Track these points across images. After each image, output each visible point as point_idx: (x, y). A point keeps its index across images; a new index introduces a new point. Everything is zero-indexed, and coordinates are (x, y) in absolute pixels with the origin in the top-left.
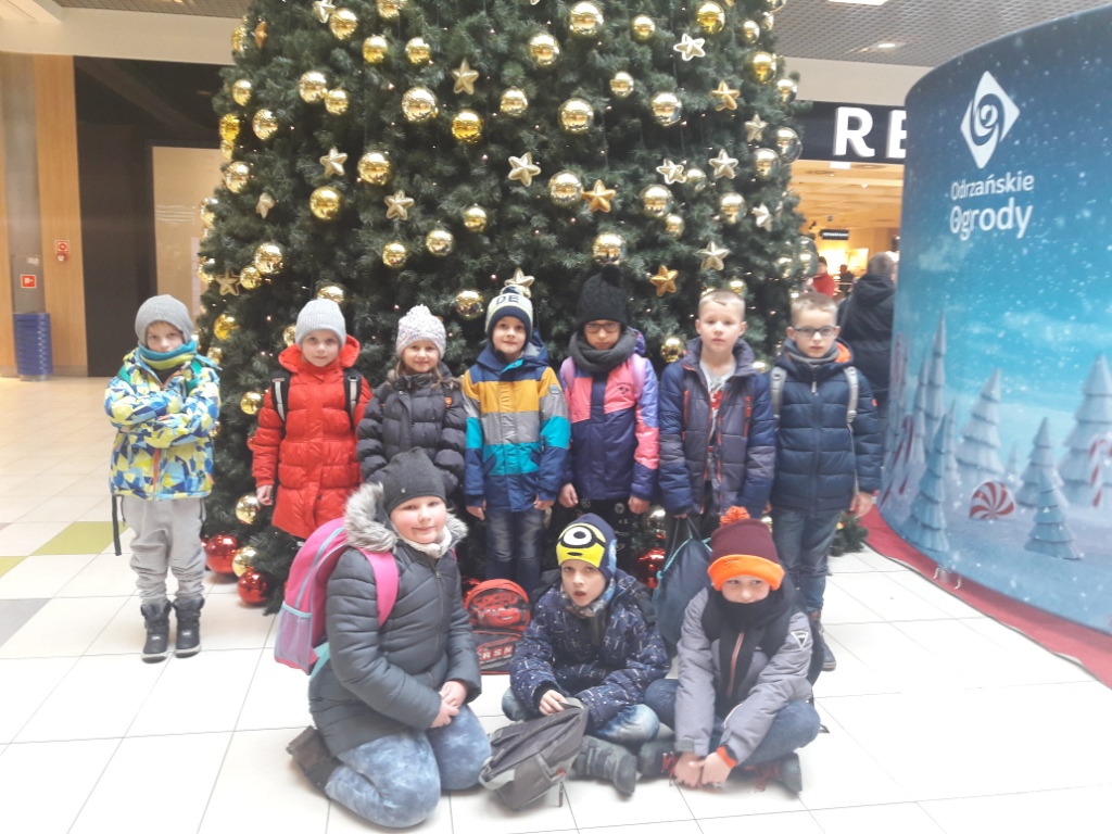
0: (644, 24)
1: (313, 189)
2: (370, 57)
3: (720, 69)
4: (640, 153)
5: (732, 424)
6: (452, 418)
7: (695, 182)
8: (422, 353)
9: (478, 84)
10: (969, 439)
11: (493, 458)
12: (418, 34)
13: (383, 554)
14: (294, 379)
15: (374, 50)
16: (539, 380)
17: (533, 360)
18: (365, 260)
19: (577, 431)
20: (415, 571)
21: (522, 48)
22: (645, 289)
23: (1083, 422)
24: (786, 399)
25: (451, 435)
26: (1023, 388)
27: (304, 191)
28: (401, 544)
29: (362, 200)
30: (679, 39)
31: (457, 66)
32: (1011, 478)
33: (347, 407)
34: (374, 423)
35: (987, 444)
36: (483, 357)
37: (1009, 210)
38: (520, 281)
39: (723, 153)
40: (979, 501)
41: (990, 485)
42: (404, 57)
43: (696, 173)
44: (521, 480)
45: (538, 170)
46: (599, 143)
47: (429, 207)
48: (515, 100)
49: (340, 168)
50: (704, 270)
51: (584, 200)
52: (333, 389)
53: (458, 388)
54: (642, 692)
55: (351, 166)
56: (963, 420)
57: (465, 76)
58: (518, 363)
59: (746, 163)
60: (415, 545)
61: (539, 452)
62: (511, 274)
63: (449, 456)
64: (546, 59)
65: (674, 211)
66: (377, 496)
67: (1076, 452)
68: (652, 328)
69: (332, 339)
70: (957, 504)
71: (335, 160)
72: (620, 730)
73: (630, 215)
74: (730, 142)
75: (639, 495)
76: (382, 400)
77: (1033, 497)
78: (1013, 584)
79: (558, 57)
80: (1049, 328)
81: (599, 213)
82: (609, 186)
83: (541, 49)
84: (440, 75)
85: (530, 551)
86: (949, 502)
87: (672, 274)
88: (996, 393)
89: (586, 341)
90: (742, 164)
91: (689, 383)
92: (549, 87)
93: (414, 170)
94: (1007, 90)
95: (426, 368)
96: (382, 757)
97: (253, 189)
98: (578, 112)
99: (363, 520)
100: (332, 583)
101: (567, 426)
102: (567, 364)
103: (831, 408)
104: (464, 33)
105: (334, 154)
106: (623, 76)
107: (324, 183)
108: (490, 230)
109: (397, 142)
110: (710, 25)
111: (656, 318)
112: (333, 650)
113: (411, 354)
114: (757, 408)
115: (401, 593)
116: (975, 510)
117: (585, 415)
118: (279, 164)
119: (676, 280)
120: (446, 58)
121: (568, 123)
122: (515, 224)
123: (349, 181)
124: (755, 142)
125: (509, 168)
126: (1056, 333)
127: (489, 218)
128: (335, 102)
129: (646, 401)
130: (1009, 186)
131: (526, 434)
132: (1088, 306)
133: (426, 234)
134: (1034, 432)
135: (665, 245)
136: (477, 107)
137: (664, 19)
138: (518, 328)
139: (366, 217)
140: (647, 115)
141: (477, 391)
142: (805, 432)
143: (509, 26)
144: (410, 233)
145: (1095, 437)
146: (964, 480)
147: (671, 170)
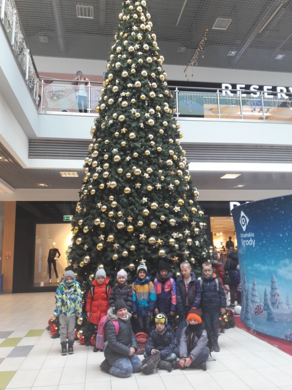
0: (167, 205)
1: (97, 244)
2: (110, 216)
3: (184, 212)
4: (168, 232)
5: (191, 293)
6: (130, 294)
7: (180, 237)
8: (122, 279)
9: (132, 220)
10: (252, 295)
11: (139, 303)
12: (120, 211)
13: (115, 321)
14: (95, 287)
15: (111, 214)
16: (149, 284)
17: (147, 280)
18: (109, 259)
19: (158, 295)
20: (122, 324)
21: (141, 212)
22: (171, 262)
23: (273, 289)
24: (203, 286)
25: (129, 298)
26: (260, 281)
27: (95, 244)
28: (119, 318)
29: (108, 246)
30: (174, 207)
31: (128, 217)
32: (261, 304)
33: (106, 293)
34: (112, 296)
35: (255, 296)
36: (137, 280)
37: (251, 240)
38: (143, 261)
39: (187, 230)
40: (256, 310)
41: (258, 306)
42: (117, 215)
43: (180, 235)
44: (145, 308)
45: (146, 237)
46: (159, 230)
47: (123, 247)
48: (141, 223)
49: (103, 239)
50: (185, 257)
51: (156, 243)
52: (103, 289)
53: (131, 287)
54: (173, 351)
55: (106, 238)
56: (250, 290)
57: (130, 219)
58: (144, 281)
59: (192, 231)
60: (122, 318)
61: (149, 301)
62: (141, 260)
63: (129, 303)
64: (147, 214)
65: (176, 244)
66: (113, 310)
67: (272, 296)
68: (173, 270)
69: (103, 277)
70: (252, 312)
71: (102, 237)
72: (168, 358)
73: (166, 245)
74: (188, 227)
75: (173, 311)
76: (114, 290)
77: (266, 308)
78: (265, 330)
79: (149, 214)
80: (262, 267)
81: (160, 246)
82: (161, 239)
83: (146, 212)
84: (125, 219)
85: (148, 326)
86: (251, 311)
87: (177, 258)
88: (255, 283)
89: (160, 274)
90: (191, 232)
91: (181, 283)
92: (147, 220)
93: (119, 238)
94: (246, 215)
95: (123, 283)
96: (121, 362)
97: (83, 244)
98: (154, 224)
99: (111, 314)
100: (107, 328)
101: (156, 295)
102: (156, 280)
103: (212, 288)
104: (130, 211)
105: (102, 236)
106: (163, 216)
107: (99, 242)
108: (136, 250)
109: (115, 233)
110: (181, 204)
111: (174, 268)
112: (109, 342)
113: (119, 280)
114: (197, 288)
115: (120, 328)
116: (256, 312)
117: (160, 292)
118: (89, 238)
119: (178, 259)
120: (126, 215)
121: (152, 227)
122: (141, 249)
123: (105, 241)
124: (194, 227)
125: (140, 237)
126: (264, 268)
127: (136, 248)
128: (102, 225)
129: (174, 289)
130: (250, 236)
131: (146, 297)
132: (268, 262)
133: (122, 252)
134: (264, 292)
135: (175, 251)
136: (132, 224)
137: (171, 203)
138: (144, 273)
139: (109, 249)
140: (169, 224)
141: (135, 287)
142: (207, 294)
143: (139, 208)
144: (119, 252)
145: (275, 292)
146: (253, 305)
147: (175, 235)
